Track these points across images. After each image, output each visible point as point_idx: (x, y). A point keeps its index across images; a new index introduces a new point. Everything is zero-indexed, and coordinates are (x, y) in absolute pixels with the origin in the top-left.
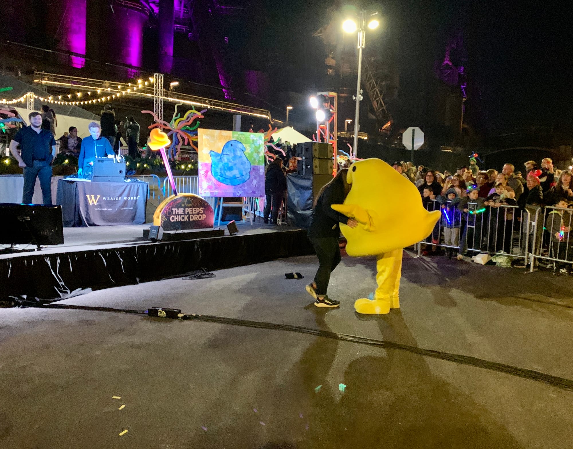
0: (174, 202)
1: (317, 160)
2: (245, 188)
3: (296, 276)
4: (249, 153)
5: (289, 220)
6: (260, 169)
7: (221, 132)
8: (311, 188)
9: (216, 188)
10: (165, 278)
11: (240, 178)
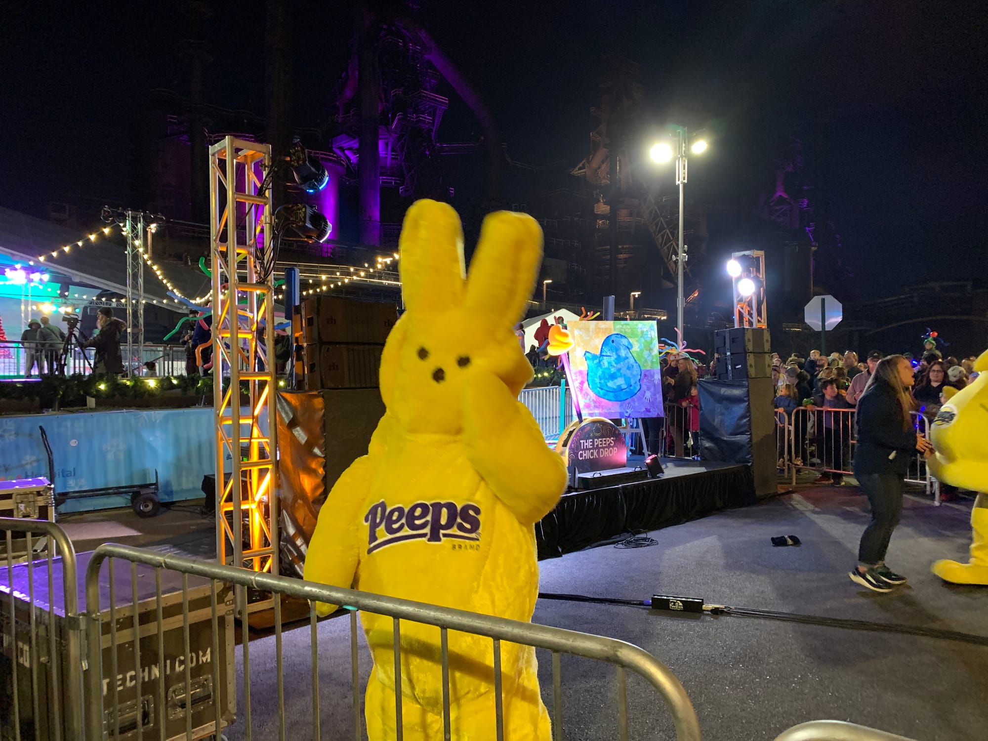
0: (582, 431)
1: (752, 356)
2: (634, 403)
3: (790, 542)
4: (637, 352)
5: (706, 451)
6: (654, 374)
7: (598, 323)
8: (746, 399)
9: (596, 407)
10: (589, 547)
11: (627, 390)
